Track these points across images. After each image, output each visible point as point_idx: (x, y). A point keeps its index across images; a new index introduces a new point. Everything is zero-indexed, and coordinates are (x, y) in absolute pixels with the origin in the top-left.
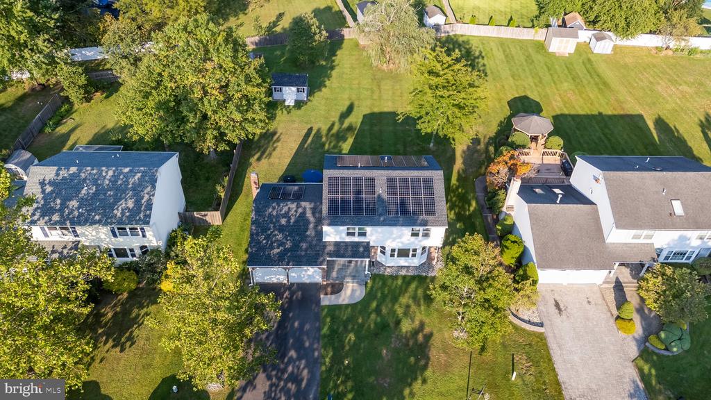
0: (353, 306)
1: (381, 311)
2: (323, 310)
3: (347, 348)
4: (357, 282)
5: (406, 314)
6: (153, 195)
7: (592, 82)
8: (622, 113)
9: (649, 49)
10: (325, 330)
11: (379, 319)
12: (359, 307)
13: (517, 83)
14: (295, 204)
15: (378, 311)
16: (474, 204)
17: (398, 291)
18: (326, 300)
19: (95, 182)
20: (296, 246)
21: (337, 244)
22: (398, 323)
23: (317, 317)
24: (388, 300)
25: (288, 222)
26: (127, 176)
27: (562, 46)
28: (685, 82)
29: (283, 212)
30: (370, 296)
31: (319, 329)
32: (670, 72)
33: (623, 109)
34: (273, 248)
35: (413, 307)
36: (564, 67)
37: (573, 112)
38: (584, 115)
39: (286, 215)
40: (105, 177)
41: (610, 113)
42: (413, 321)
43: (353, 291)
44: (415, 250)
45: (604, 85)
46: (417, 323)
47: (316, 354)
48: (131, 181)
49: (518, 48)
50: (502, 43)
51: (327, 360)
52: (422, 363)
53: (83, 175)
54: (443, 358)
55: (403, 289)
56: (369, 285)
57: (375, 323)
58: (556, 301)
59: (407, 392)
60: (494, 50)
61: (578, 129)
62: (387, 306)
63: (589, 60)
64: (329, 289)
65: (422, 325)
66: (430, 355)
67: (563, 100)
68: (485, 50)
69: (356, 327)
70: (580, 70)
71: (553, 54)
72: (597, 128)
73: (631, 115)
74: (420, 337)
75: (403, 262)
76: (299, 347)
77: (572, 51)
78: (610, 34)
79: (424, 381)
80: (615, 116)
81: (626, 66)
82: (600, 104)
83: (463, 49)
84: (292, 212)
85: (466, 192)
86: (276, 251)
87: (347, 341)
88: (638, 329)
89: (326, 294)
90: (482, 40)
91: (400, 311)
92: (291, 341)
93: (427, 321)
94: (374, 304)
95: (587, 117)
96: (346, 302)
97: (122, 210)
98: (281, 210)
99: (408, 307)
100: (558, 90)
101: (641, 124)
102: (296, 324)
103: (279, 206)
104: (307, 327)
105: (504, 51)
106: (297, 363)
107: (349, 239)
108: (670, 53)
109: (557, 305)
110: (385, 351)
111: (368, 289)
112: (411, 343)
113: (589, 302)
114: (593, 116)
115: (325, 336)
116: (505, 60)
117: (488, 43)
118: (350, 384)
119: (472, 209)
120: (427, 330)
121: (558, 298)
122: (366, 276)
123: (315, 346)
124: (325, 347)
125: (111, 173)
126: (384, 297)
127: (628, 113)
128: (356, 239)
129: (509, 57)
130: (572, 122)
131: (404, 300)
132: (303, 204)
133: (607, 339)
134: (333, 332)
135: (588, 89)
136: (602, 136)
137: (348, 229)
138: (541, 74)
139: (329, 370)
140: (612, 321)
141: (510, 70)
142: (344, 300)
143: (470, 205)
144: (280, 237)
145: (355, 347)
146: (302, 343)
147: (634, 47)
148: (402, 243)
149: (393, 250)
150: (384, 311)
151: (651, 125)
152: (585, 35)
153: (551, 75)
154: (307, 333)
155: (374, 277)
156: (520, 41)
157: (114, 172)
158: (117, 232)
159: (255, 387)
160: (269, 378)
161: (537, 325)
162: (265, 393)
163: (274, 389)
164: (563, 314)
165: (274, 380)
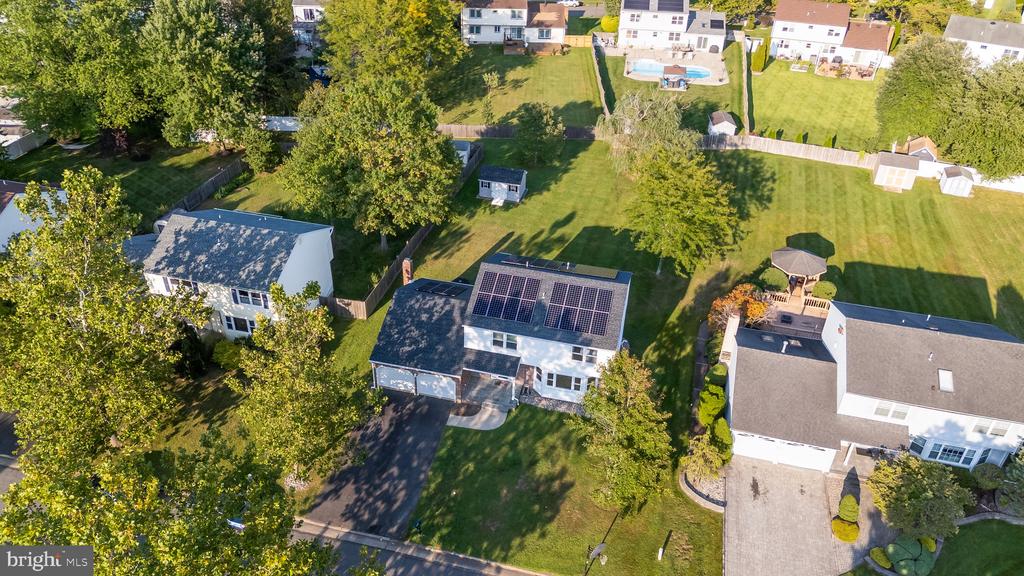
0: (485, 433)
1: (517, 445)
2: (446, 431)
3: (461, 477)
4: (498, 408)
5: (547, 455)
6: (285, 262)
10: (443, 452)
11: (511, 454)
12: (492, 436)
14: (444, 299)
15: (513, 445)
17: (547, 428)
18: (454, 421)
19: (230, 239)
20: (430, 348)
21: (480, 353)
22: (533, 463)
23: (437, 437)
24: (530, 435)
25: (430, 318)
26: (264, 238)
29: (427, 306)
30: (509, 426)
31: (435, 450)
34: (404, 345)
35: (560, 450)
37: (878, 262)
39: (430, 311)
40: (241, 236)
42: (554, 464)
43: (491, 416)
44: (578, 380)
45: (940, 234)
46: (558, 468)
47: (422, 476)
48: (267, 243)
51: (433, 486)
52: (549, 514)
53: (220, 230)
54: (577, 515)
55: (555, 427)
56: (513, 415)
57: (505, 458)
58: (754, 480)
59: (516, 542)
62: (526, 442)
64: (462, 410)
65: (564, 471)
66: (562, 508)
69: (479, 457)
74: (556, 485)
75: (563, 394)
76: (404, 465)
79: (543, 535)
84: (438, 308)
86: (407, 349)
87: (463, 470)
88: (863, 538)
89: (457, 414)
91: (540, 450)
92: (398, 456)
93: (572, 468)
94: (511, 437)
96: (476, 428)
97: (249, 272)
98: (425, 304)
99: (553, 447)
102: (410, 440)
103: (424, 298)
104: (422, 445)
106: (396, 482)
107: (494, 350)
109: (755, 486)
110: (505, 491)
111: (510, 418)
112: (542, 489)
113: (802, 491)
115: (440, 459)
118: (449, 518)
119: (683, 354)
120: (568, 479)
121: (759, 478)
122: (511, 402)
123: (424, 468)
124: (434, 470)
125: (248, 232)
126: (526, 431)
128: (504, 351)
129: (811, 185)
130: (872, 274)
131: (550, 439)
132: (453, 301)
133: (811, 541)
134: (451, 456)
135: (913, 236)
137: (495, 335)
139: (431, 498)
140: (828, 520)
141: (808, 199)
142: (476, 424)
143: (683, 349)
144: (415, 333)
145: (470, 478)
146: (410, 460)
148: (561, 366)
149: (550, 376)
150: (521, 445)
154: (419, 453)
155: (523, 406)
157: (252, 231)
158: (238, 296)
159: (339, 497)
160: (358, 491)
161: (717, 503)
162: (347, 506)
163: (359, 504)
164: (761, 498)
165: (363, 494)
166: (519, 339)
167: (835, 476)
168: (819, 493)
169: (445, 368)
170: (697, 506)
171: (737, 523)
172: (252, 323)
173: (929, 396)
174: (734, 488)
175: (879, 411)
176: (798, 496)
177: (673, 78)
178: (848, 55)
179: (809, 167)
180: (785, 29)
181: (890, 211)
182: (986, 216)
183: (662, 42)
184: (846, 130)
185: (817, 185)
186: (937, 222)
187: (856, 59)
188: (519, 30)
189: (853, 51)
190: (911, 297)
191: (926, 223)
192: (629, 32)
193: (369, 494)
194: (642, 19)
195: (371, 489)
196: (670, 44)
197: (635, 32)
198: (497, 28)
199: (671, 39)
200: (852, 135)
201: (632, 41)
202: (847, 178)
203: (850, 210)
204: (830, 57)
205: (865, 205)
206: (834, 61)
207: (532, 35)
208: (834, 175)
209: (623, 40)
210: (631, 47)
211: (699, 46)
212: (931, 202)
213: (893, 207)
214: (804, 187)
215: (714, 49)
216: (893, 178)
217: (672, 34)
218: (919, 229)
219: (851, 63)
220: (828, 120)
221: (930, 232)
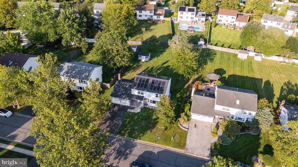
2: (127, 112)
4: (139, 108)
12: (137, 114)
25: (126, 86)
29: (125, 84)
30: (141, 111)
56: (142, 109)
75: (153, 105)
84: (128, 84)
86: (120, 93)
89: (130, 109)
94: (141, 114)
107: (138, 95)
109: (195, 125)
122: (142, 107)
128: (141, 95)
133: (206, 137)
137: (138, 91)
140: (210, 133)
155: (145, 108)
157: (85, 67)
158: (81, 82)
161: (186, 128)
162: (107, 126)
164: (196, 128)
166: (144, 92)
167: (214, 123)
168: (210, 127)
169: (127, 98)
170: (182, 129)
171: (190, 133)
172: (83, 88)
173: (234, 106)
174: (191, 126)
175: (223, 109)
176: (205, 128)
177: (190, 29)
178: (237, 23)
179: (222, 53)
180: (221, 17)
181: (240, 64)
182: (264, 66)
183: (189, 20)
184: (234, 43)
185: (223, 58)
186: (251, 67)
187: (239, 25)
188: (152, 16)
189: (238, 23)
190: (240, 85)
191: (249, 67)
192: (180, 17)
194: (183, 14)
196: (191, 20)
197: (182, 17)
198: (146, 16)
199: (191, 19)
200: (235, 45)
201: (181, 19)
202: (231, 56)
203: (230, 64)
204: (233, 24)
205: (234, 63)
206: (233, 25)
207: (155, 18)
208: (228, 55)
209: (179, 19)
210: (181, 21)
211: (199, 21)
212: (251, 62)
213: (241, 63)
214: (220, 58)
215: (203, 22)
216: (242, 56)
217: (191, 18)
218: (246, 69)
219: (238, 26)
220: (229, 41)
221: (249, 70)
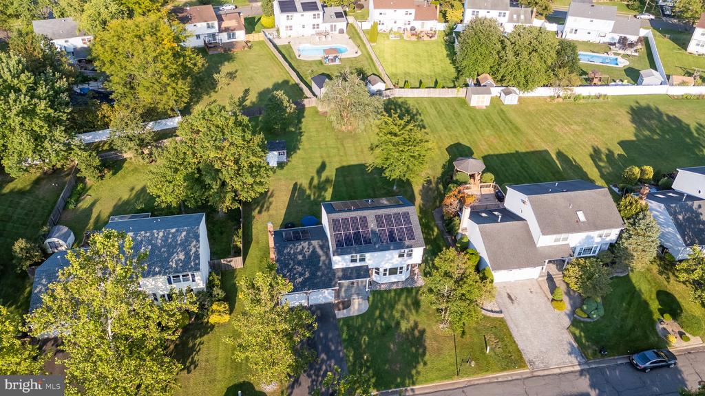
0: (362, 316)
1: (383, 317)
2: (339, 322)
3: (364, 346)
4: (361, 298)
5: (402, 316)
6: (199, 248)
7: (507, 128)
8: (532, 150)
9: (545, 99)
10: (344, 336)
11: (383, 324)
12: (367, 316)
13: (450, 133)
14: (307, 242)
15: (381, 317)
16: (436, 229)
17: (393, 302)
18: (340, 314)
19: (149, 242)
20: (313, 275)
21: (344, 270)
22: (398, 324)
23: (336, 327)
24: (387, 308)
25: (304, 256)
26: (174, 236)
27: (479, 101)
28: (575, 123)
29: (298, 250)
30: (373, 307)
31: (340, 336)
32: (563, 115)
33: (533, 147)
35: (406, 312)
36: (484, 118)
37: (496, 153)
38: (505, 154)
39: (301, 252)
40: (157, 238)
41: (524, 151)
42: (408, 321)
43: (359, 304)
44: (401, 268)
45: (516, 129)
47: (341, 354)
48: (179, 238)
49: (446, 105)
50: (433, 101)
51: (351, 358)
52: (421, 350)
53: (139, 238)
54: (435, 345)
55: (397, 299)
56: (371, 299)
57: (381, 326)
58: (508, 294)
59: (414, 372)
60: (427, 108)
61: (503, 165)
62: (387, 313)
63: (502, 110)
64: (341, 306)
65: (416, 323)
66: (426, 344)
67: (488, 144)
68: (421, 108)
69: (367, 331)
70: (496, 118)
71: (474, 108)
72: (516, 163)
73: (540, 151)
74: (416, 333)
75: (393, 278)
76: (327, 350)
77: (488, 104)
78: (515, 89)
79: (425, 363)
80: (528, 152)
81: (530, 113)
82: (516, 145)
83: (403, 109)
84: (306, 249)
85: (428, 221)
86: (299, 280)
87: (362, 342)
88: (567, 305)
89: (339, 310)
90: (416, 99)
91: (397, 315)
92: (320, 347)
93: (418, 319)
94: (377, 313)
95: (508, 155)
96: (356, 314)
97: (176, 262)
98: (297, 249)
99: (403, 312)
100: (482, 136)
101: (547, 157)
103: (295, 246)
104: (330, 336)
105: (436, 108)
106: (328, 363)
107: (352, 265)
108: (561, 100)
109: (510, 297)
110: (392, 346)
111: (370, 302)
112: (410, 337)
113: (531, 292)
114: (512, 154)
115: (345, 340)
116: (437, 115)
117: (422, 102)
118: (371, 372)
119: (435, 234)
120: (420, 327)
121: (509, 292)
122: (367, 292)
123: (340, 348)
124: (346, 348)
125: (161, 234)
126: (383, 306)
127: (537, 150)
128: (358, 264)
129: (440, 113)
130: (497, 161)
131: (399, 306)
132: (313, 242)
133: (547, 316)
134: (351, 337)
135: (504, 133)
136: (521, 169)
137: (352, 257)
138: (467, 125)
139: (354, 365)
140: (549, 303)
141: (443, 123)
142: (354, 312)
143: (433, 231)
144: (300, 269)
145: (369, 345)
146: (329, 348)
147: (533, 98)
148: (392, 263)
149: (385, 270)
150: (386, 316)
151: (554, 156)
152: (496, 91)
153: (475, 124)
154: (331, 340)
155: (374, 293)
156: (446, 99)
157: (164, 232)
158: (172, 279)
159: (300, 384)
160: (309, 376)
161: (498, 312)
162: (308, 387)
163: (315, 383)
165: (313, 377)
166: (367, 255)
167: (542, 278)
168: (539, 290)
169: (327, 285)
170: (489, 317)
171: (512, 319)
173: (578, 226)
174: (501, 301)
175: (556, 240)
176: (531, 295)
193: (318, 376)
195: (317, 372)
